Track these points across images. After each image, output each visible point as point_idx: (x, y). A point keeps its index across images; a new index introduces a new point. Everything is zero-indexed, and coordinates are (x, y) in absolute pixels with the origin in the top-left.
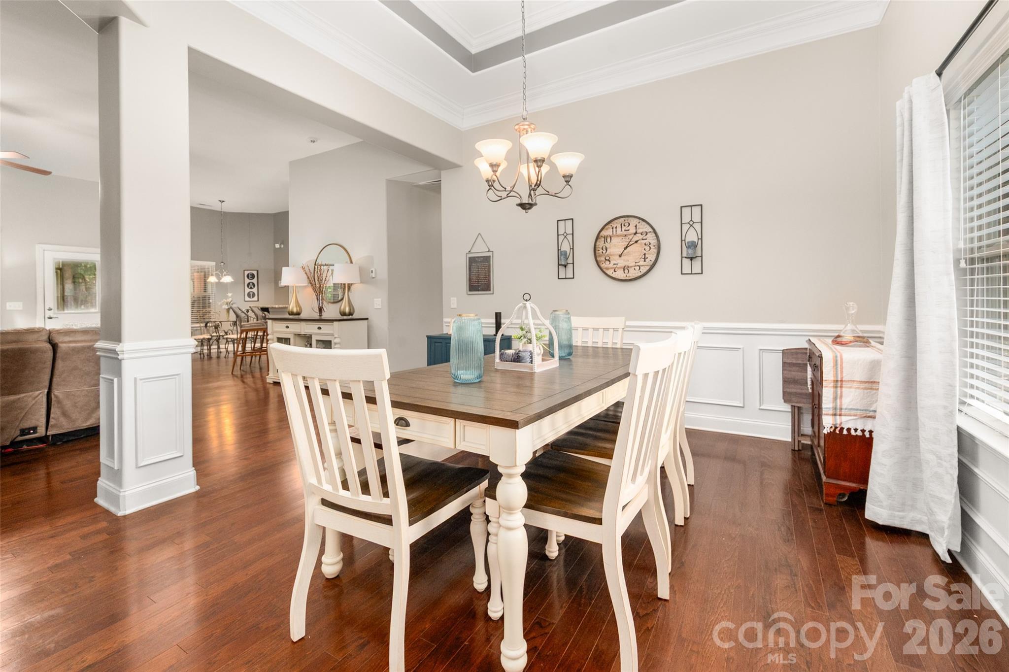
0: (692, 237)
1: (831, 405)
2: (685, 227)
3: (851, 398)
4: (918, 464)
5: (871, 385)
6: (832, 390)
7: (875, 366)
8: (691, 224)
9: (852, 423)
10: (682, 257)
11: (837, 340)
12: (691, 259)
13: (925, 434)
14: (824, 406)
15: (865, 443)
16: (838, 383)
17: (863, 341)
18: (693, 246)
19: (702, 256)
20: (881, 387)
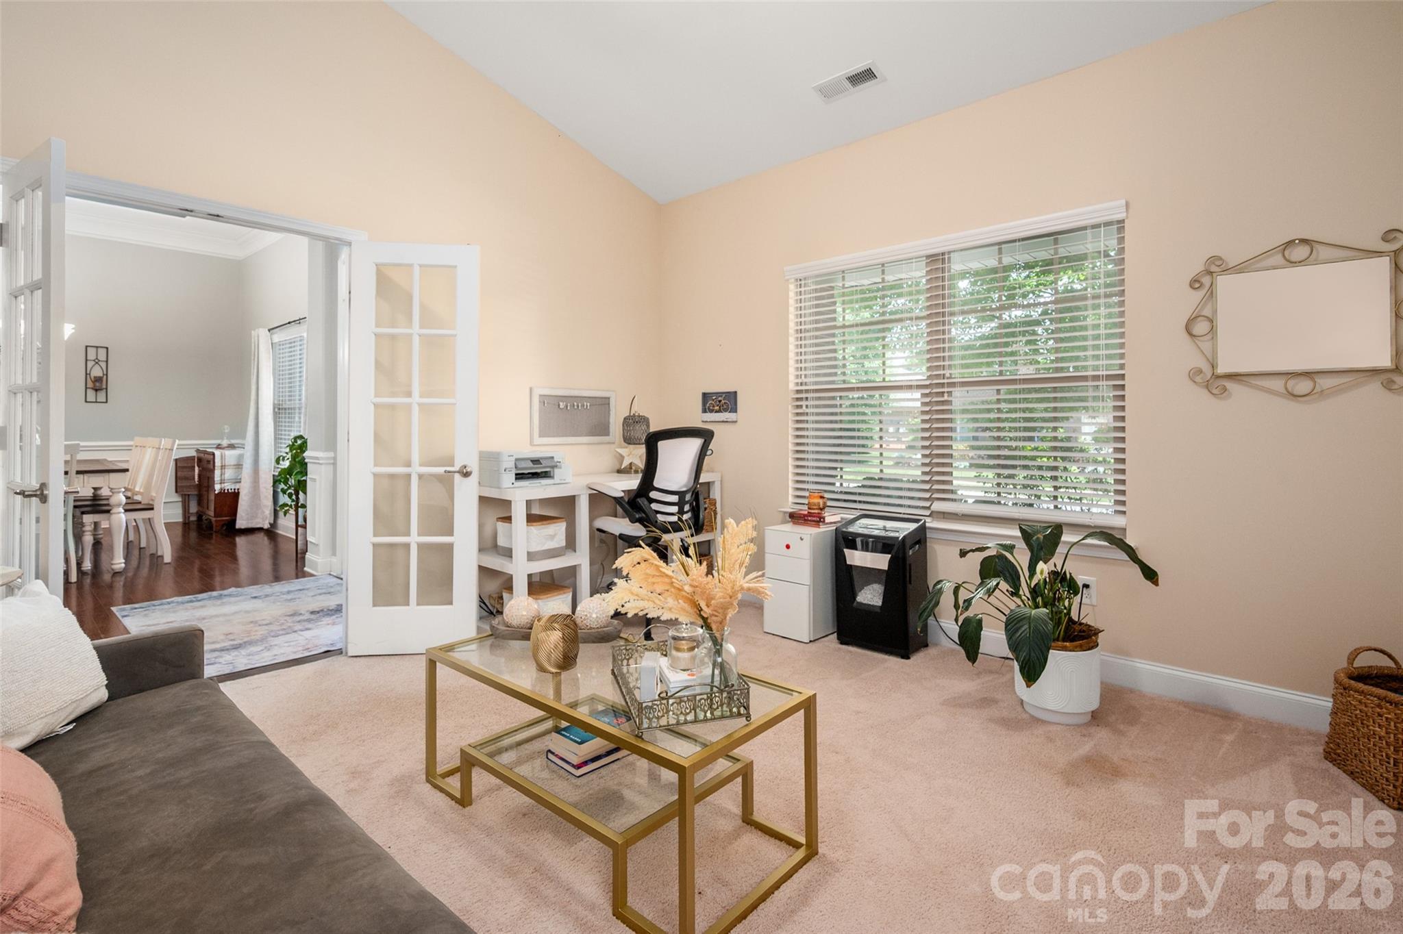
0: (97, 372)
1: (219, 479)
2: (90, 364)
3: (229, 474)
4: (259, 498)
5: (239, 466)
6: (220, 471)
7: (241, 457)
8: (97, 362)
9: (229, 487)
10: (86, 388)
11: (219, 447)
12: (96, 390)
13: (261, 481)
14: (216, 479)
15: (236, 495)
16: (223, 467)
17: (232, 447)
18: (98, 380)
19: (106, 389)
20: (244, 466)
